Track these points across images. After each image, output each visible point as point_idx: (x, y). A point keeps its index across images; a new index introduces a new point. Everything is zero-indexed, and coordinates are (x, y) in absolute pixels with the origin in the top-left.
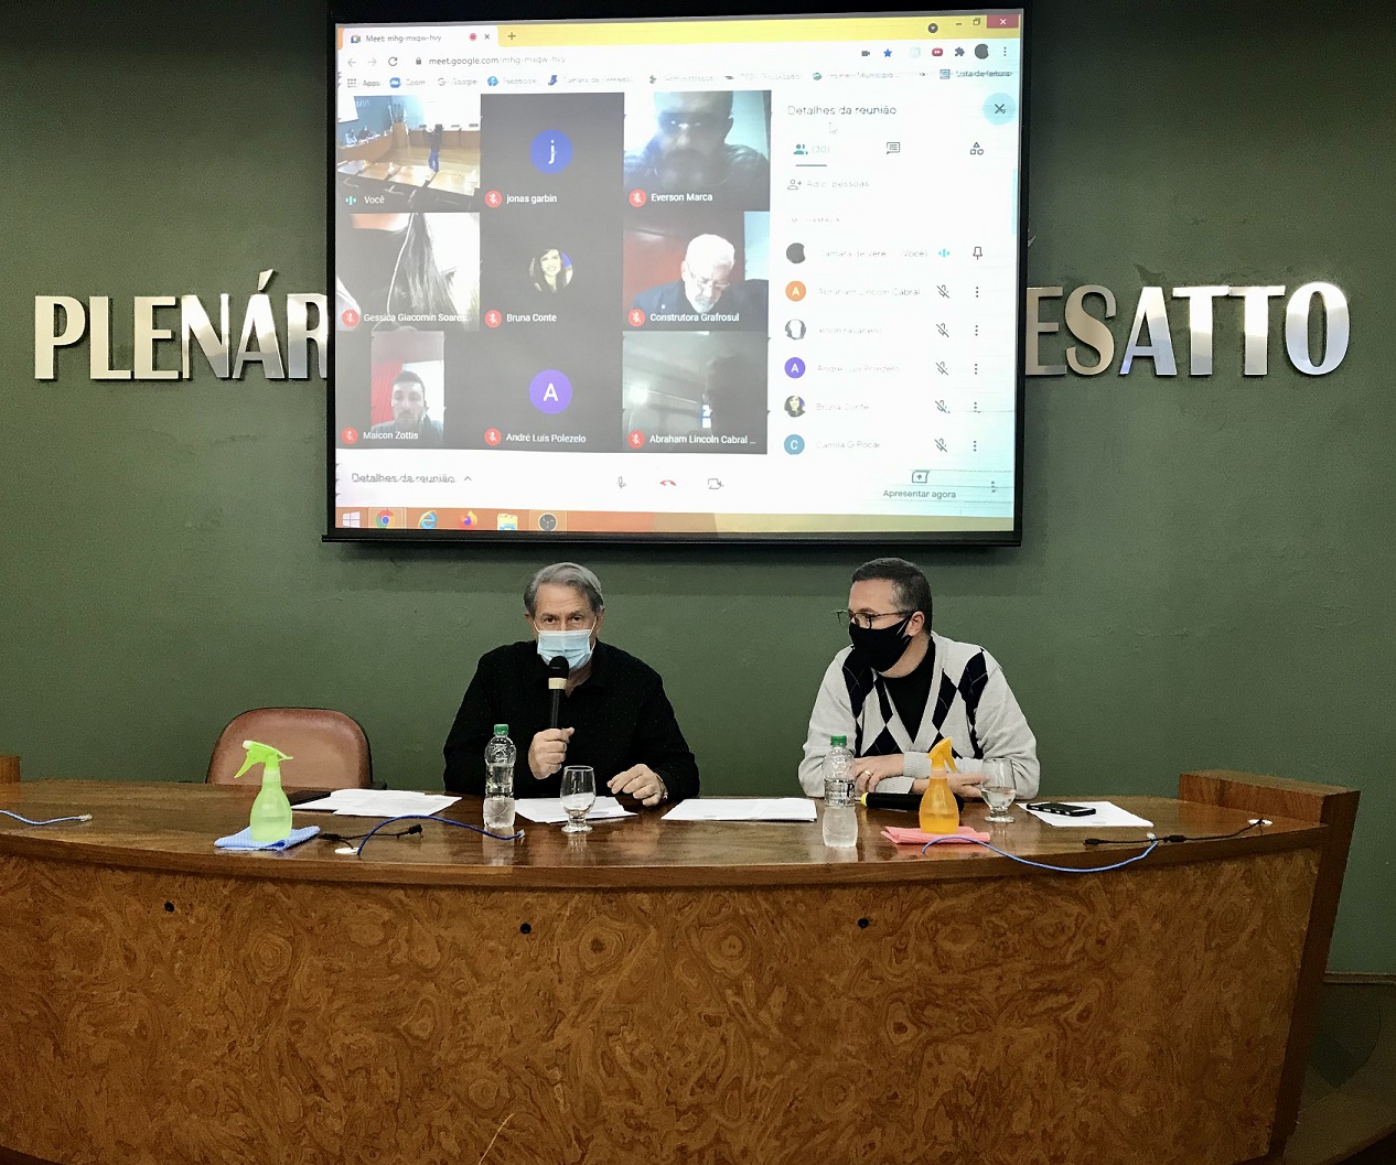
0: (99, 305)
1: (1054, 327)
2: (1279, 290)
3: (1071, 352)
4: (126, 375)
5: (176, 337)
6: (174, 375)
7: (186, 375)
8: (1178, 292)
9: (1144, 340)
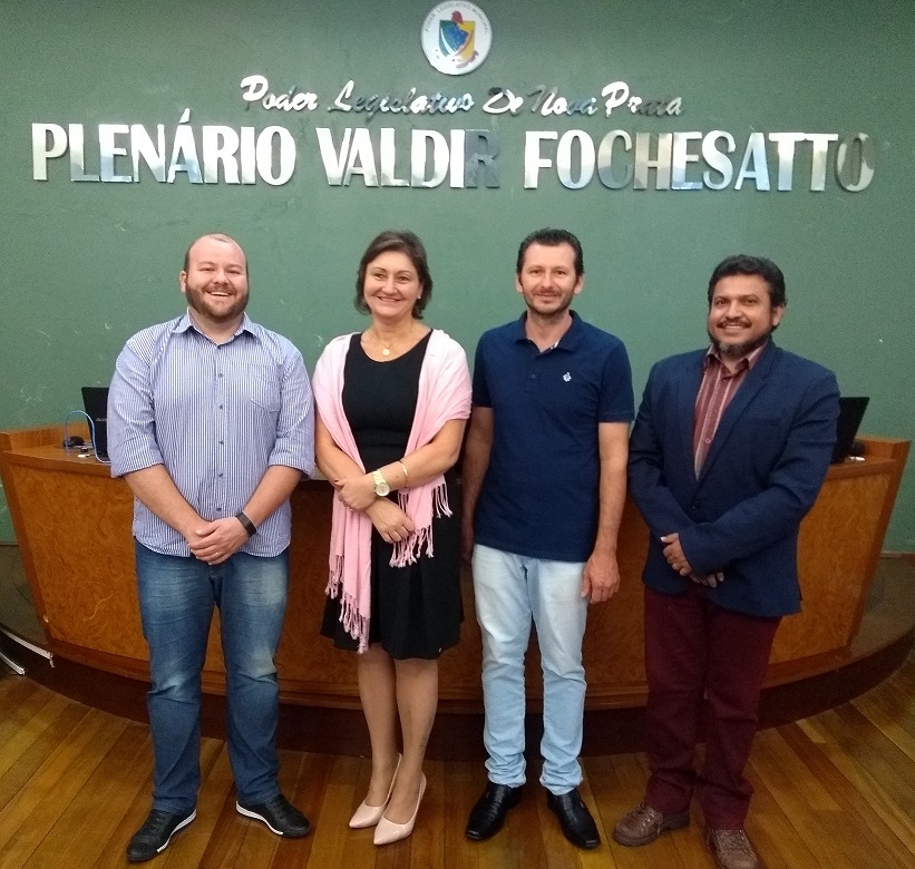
0: (77, 130)
1: (696, 159)
3: (706, 175)
4: (96, 178)
5: (129, 156)
6: (129, 179)
8: (772, 137)
9: (751, 167)
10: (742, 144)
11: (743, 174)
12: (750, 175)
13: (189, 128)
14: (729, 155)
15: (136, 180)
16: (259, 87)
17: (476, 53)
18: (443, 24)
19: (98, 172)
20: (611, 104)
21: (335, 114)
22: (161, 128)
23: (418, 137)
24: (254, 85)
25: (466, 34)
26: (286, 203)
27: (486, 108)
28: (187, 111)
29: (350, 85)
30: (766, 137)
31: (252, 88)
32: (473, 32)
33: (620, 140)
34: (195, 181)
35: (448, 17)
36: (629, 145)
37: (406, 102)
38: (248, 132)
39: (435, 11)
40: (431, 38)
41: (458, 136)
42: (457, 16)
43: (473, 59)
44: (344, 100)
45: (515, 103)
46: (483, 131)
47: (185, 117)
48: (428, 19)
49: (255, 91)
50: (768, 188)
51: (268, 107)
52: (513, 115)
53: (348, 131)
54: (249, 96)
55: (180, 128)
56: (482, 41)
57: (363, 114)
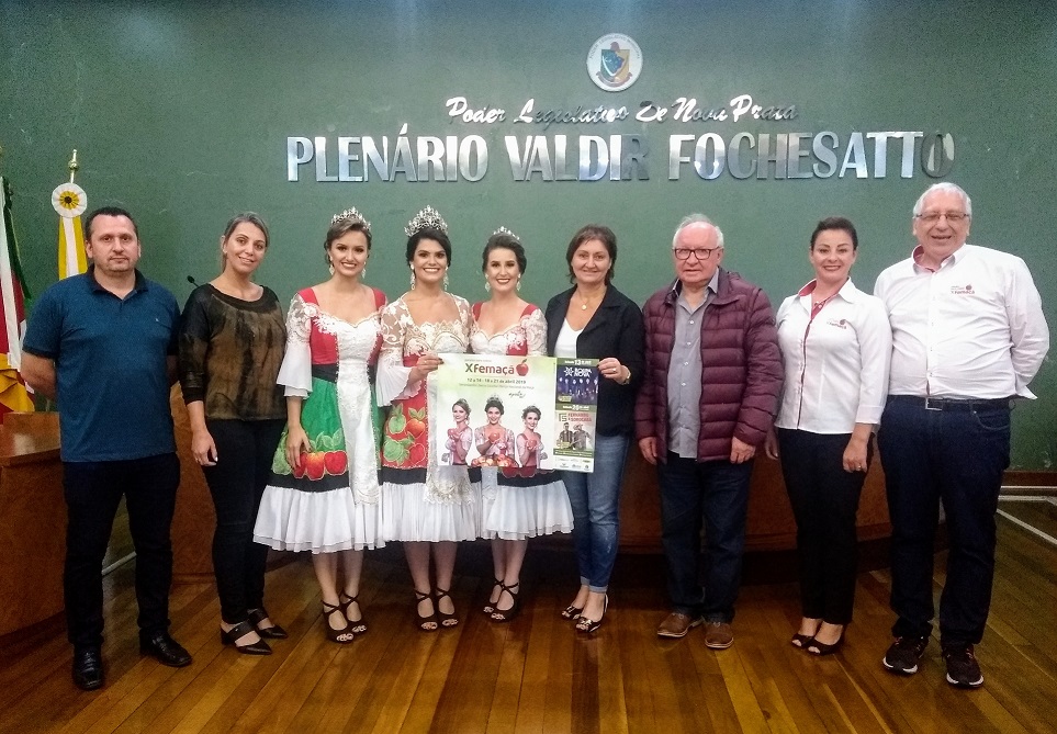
0: (321, 143)
1: (807, 153)
2: (921, 134)
3: (815, 166)
4: (335, 179)
5: (360, 160)
6: (359, 179)
7: (366, 179)
8: (869, 135)
9: (852, 159)
10: (845, 141)
11: (846, 164)
12: (852, 165)
13: (406, 139)
14: (833, 150)
16: (461, 103)
17: (630, 75)
18: (604, 53)
19: (337, 173)
20: (738, 113)
21: (520, 125)
22: (385, 139)
23: (584, 142)
25: (623, 60)
26: (481, 195)
27: (638, 117)
28: (405, 126)
29: (531, 103)
30: (864, 136)
31: (456, 106)
32: (628, 58)
33: (745, 140)
35: (609, 48)
36: (753, 144)
37: (575, 114)
38: (452, 140)
39: (598, 43)
40: (595, 64)
41: (616, 140)
42: (615, 45)
43: (628, 78)
44: (526, 115)
45: (660, 114)
46: (636, 135)
47: (404, 130)
48: (592, 49)
49: (458, 109)
50: (866, 176)
51: (466, 121)
52: (659, 122)
53: (529, 138)
54: (453, 113)
55: (400, 138)
56: (635, 66)
57: (541, 124)
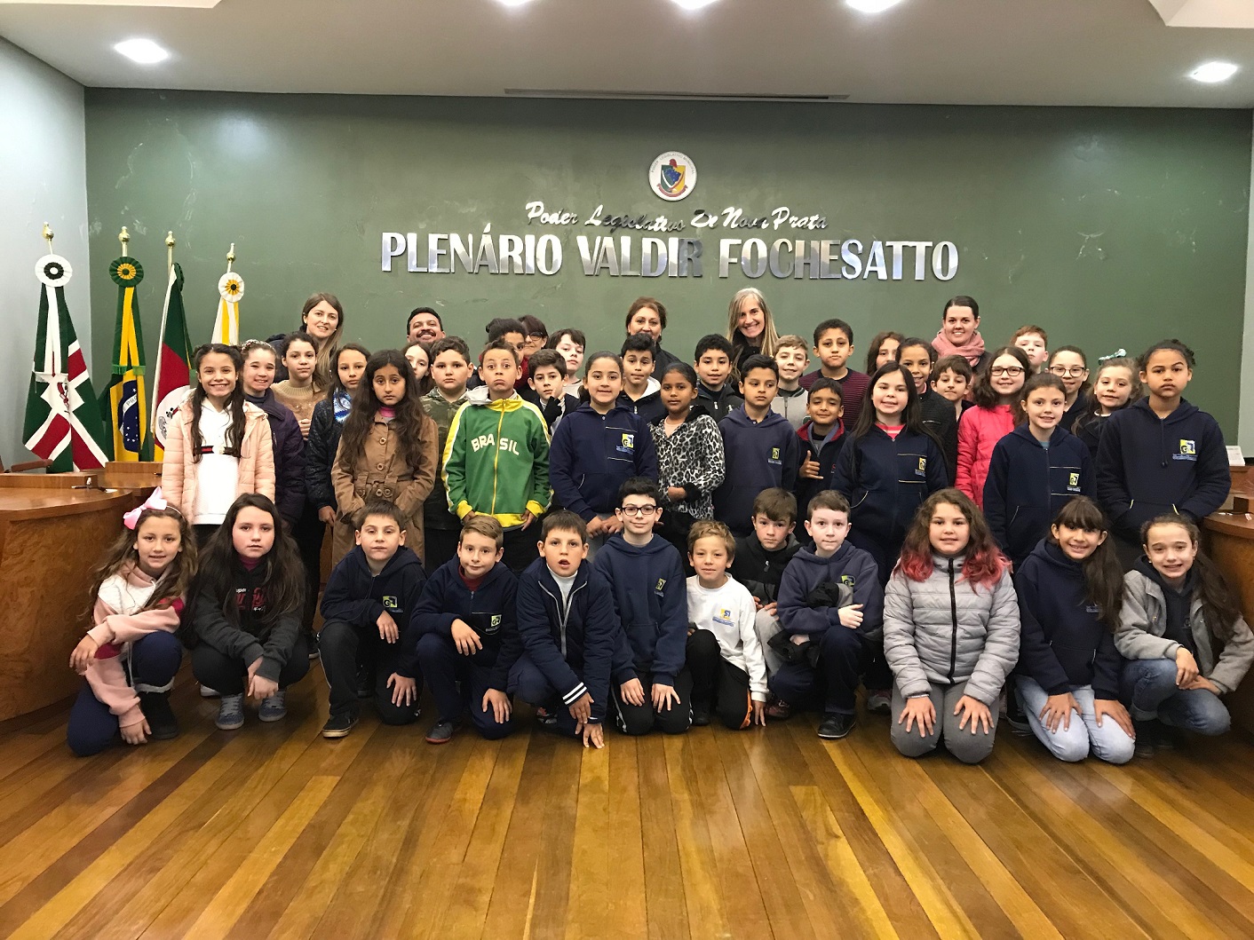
0: (413, 238)
1: (836, 257)
2: (930, 244)
3: (844, 269)
4: (425, 270)
5: (448, 253)
6: (446, 270)
8: (888, 243)
9: (874, 263)
10: (867, 248)
11: (869, 268)
12: (874, 269)
13: (489, 236)
14: (859, 255)
15: (453, 271)
16: (538, 207)
17: (686, 187)
18: (664, 167)
19: (427, 266)
20: (778, 222)
21: (589, 227)
22: (470, 238)
23: (646, 244)
24: (534, 208)
25: (679, 174)
26: (555, 287)
27: (693, 223)
28: (489, 226)
29: (600, 208)
30: (884, 244)
31: (534, 209)
32: (684, 173)
33: (784, 245)
34: (493, 272)
35: (668, 164)
36: (790, 249)
38: (530, 239)
39: (658, 159)
40: (656, 177)
41: (674, 242)
42: (673, 162)
43: (684, 190)
44: (595, 218)
45: (712, 220)
46: (691, 239)
47: (488, 229)
48: (653, 164)
49: (536, 211)
50: (885, 278)
51: (544, 222)
52: (711, 228)
53: (598, 239)
54: (531, 215)
55: (484, 236)
56: (690, 179)
57: (609, 227)
